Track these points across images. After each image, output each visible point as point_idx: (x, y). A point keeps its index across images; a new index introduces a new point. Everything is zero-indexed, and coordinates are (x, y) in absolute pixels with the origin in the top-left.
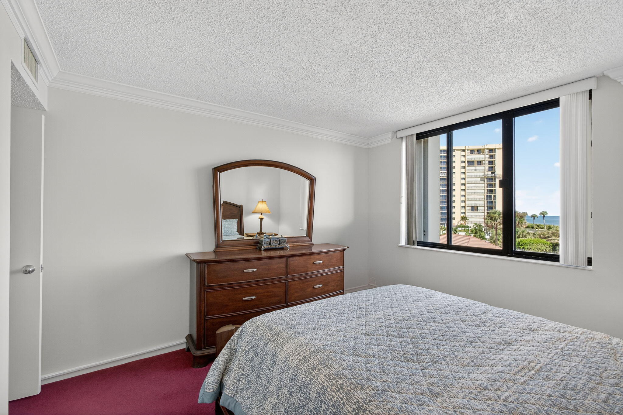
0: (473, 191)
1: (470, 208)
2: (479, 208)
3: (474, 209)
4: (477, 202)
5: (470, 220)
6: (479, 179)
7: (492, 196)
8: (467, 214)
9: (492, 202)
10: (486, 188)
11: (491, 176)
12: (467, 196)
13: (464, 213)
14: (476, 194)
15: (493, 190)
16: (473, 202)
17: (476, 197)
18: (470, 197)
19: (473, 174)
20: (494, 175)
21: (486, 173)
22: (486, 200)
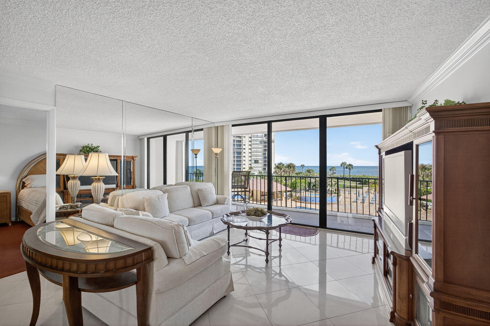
0: (256, 150)
1: (253, 161)
2: (259, 161)
3: (256, 162)
4: (258, 157)
5: (254, 169)
6: (259, 142)
8: (252, 165)
9: (266, 158)
10: (263, 148)
11: (266, 141)
12: (252, 153)
13: (251, 164)
14: (257, 152)
16: (256, 157)
17: (257, 154)
18: (254, 153)
19: (256, 138)
21: (263, 139)
22: (263, 156)
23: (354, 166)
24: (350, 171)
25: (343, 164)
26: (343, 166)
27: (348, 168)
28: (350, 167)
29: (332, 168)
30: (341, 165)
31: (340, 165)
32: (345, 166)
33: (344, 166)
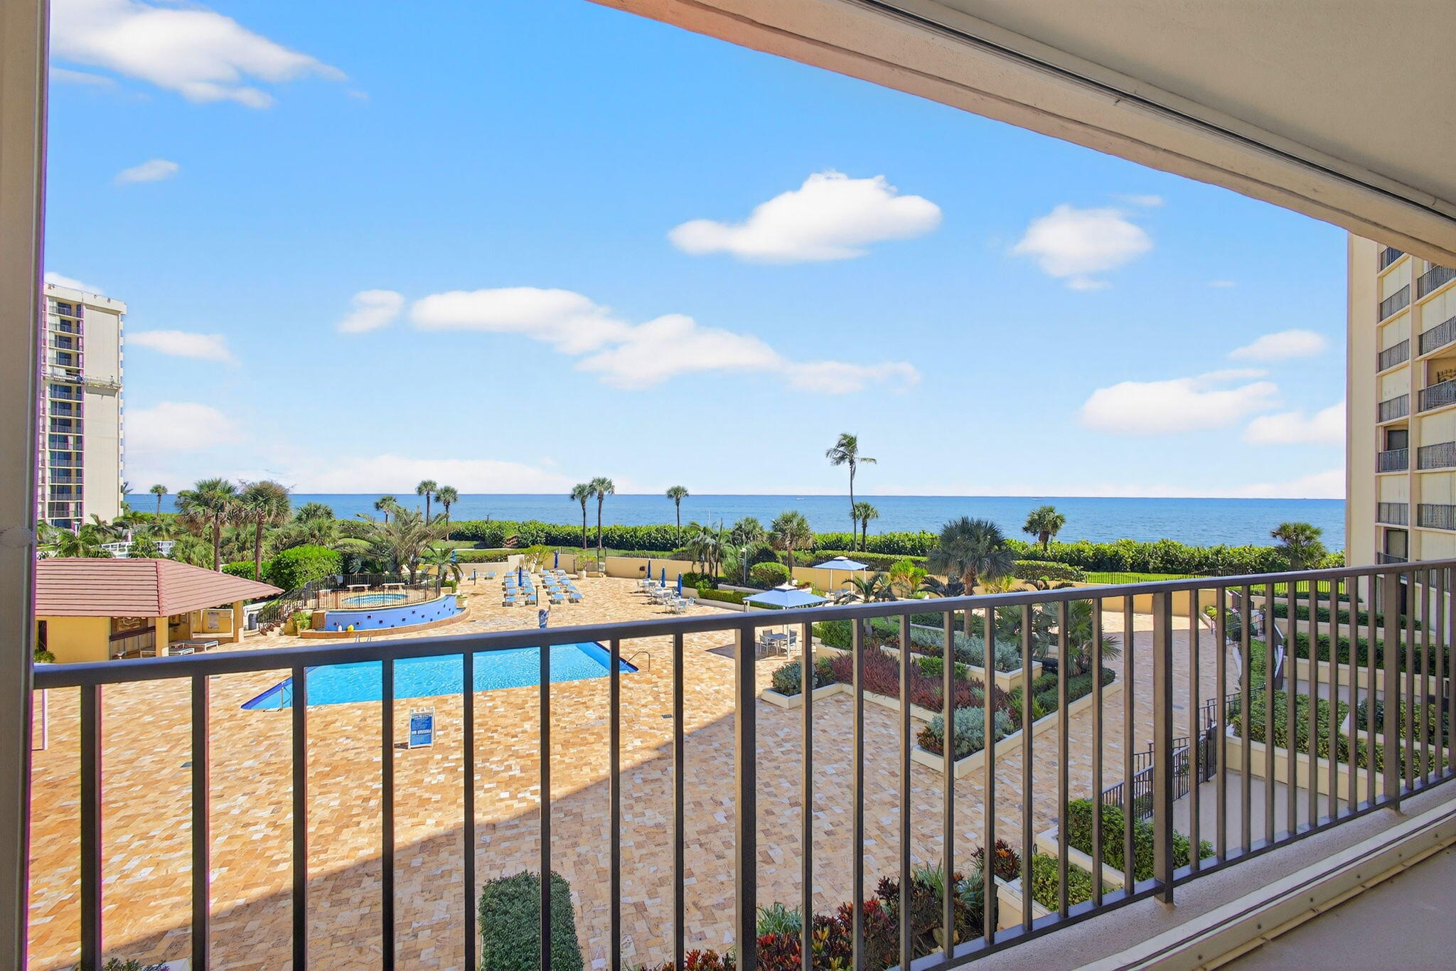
7: (71, 440)
9: (67, 456)
11: (67, 381)
15: (70, 420)
20: (75, 378)
22: (47, 450)
23: (458, 493)
24: (447, 508)
25: (426, 487)
26: (426, 493)
27: (443, 499)
28: (447, 496)
29: (384, 500)
30: (420, 491)
31: (415, 492)
32: (431, 493)
33: (428, 494)
